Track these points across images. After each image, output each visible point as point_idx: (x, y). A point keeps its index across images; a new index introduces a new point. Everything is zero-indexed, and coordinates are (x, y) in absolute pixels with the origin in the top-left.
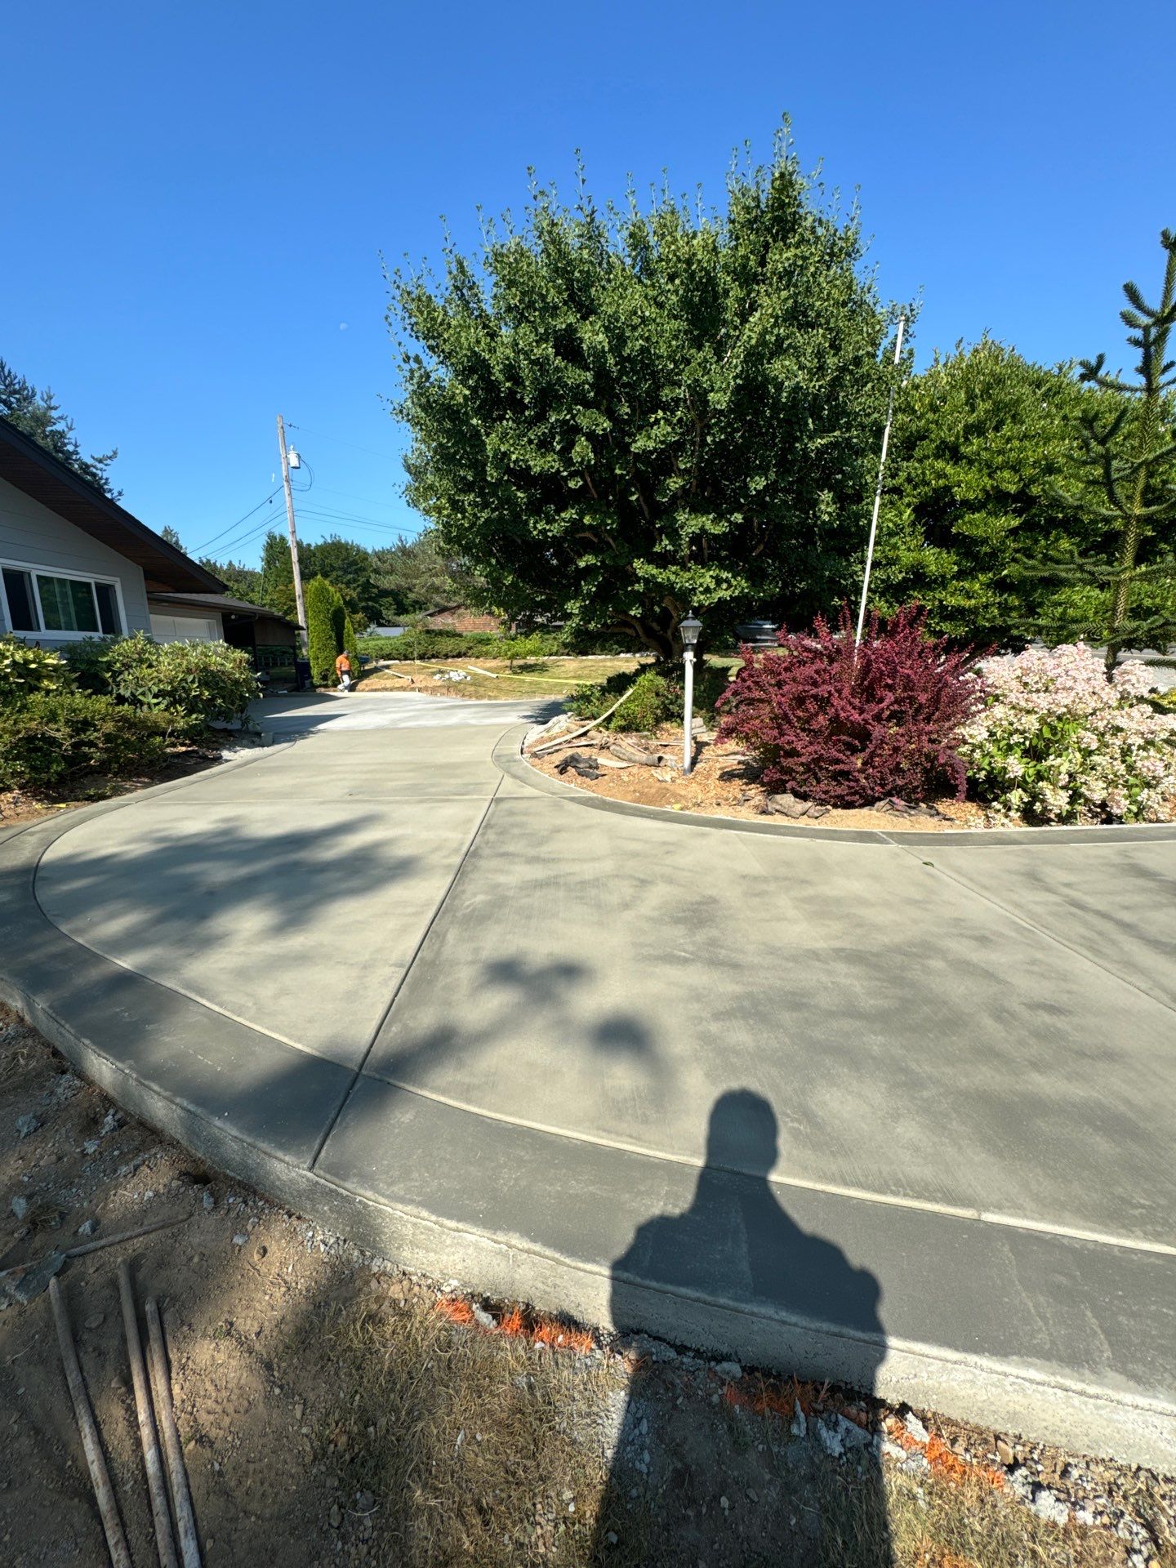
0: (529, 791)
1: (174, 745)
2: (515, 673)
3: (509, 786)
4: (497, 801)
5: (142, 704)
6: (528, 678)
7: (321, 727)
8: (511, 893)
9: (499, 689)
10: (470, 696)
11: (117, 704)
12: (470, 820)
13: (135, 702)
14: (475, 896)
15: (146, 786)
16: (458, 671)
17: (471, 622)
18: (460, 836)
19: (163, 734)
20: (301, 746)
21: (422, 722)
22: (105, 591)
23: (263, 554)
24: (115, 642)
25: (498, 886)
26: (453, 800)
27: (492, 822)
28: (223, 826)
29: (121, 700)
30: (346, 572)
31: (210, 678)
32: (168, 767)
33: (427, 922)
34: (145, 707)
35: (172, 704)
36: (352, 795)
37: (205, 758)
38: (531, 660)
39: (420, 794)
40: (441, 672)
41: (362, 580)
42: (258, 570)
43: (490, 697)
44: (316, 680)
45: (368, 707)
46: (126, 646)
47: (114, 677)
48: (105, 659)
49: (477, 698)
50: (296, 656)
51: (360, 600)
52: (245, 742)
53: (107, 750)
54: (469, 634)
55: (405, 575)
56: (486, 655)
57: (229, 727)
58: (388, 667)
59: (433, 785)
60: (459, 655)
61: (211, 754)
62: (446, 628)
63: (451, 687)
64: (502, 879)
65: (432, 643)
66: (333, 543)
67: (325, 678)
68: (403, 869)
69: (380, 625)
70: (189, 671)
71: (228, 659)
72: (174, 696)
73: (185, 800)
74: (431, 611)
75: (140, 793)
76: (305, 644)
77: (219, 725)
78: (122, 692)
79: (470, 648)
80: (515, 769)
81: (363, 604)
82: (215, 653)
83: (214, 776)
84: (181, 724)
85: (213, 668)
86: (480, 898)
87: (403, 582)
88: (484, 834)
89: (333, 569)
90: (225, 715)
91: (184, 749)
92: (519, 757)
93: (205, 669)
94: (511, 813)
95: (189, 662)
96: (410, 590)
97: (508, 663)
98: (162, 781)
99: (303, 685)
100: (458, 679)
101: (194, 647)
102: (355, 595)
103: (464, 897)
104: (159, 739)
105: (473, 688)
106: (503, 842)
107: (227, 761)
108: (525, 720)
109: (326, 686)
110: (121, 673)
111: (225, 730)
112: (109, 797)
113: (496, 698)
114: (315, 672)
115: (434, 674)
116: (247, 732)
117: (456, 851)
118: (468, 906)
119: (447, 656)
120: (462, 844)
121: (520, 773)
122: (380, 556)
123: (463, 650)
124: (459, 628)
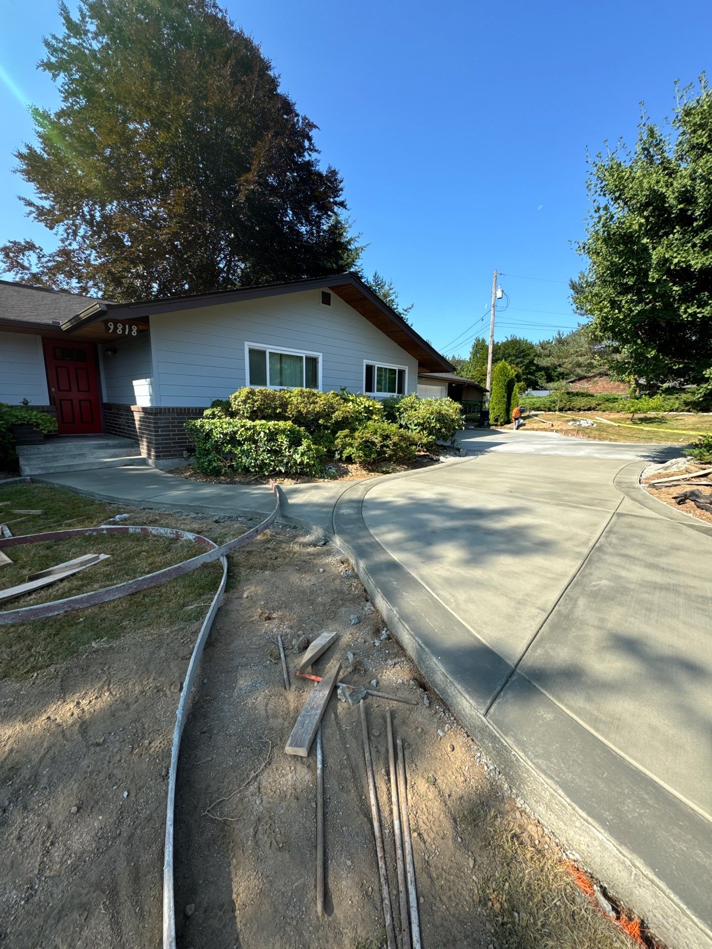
0: (647, 512)
1: (419, 451)
2: (635, 423)
3: (628, 505)
4: (620, 515)
5: (409, 428)
6: (646, 428)
7: (492, 449)
8: (632, 586)
9: (620, 435)
10: (595, 438)
11: (400, 428)
12: (595, 525)
13: (406, 427)
14: (600, 579)
15: (406, 470)
16: (586, 420)
17: (601, 387)
18: (588, 534)
19: (416, 445)
20: (481, 459)
21: (558, 452)
22: (401, 372)
23: (471, 350)
24: (402, 398)
25: (621, 577)
26: (582, 508)
27: (615, 529)
28: (440, 497)
29: (401, 426)
30: (517, 357)
31: (441, 418)
32: (416, 462)
33: (563, 587)
34: (410, 431)
35: (422, 430)
36: (511, 493)
37: (432, 459)
38: (652, 414)
39: (556, 499)
40: (574, 420)
41: (526, 361)
42: (468, 359)
43: (611, 440)
44: (491, 422)
45: (521, 439)
46: (407, 400)
47: (400, 415)
48: (397, 406)
49: (600, 439)
50: (482, 407)
51: (523, 374)
52: (452, 453)
53: (393, 450)
54: (599, 395)
55: (559, 357)
56: (612, 410)
57: (445, 444)
58: (536, 415)
59: (566, 495)
60: (589, 409)
61: (435, 458)
62: (582, 391)
63: (580, 431)
64: (623, 573)
65: (570, 401)
66: (512, 341)
67: (496, 420)
68: (544, 547)
69: (535, 389)
70: (432, 413)
71: (451, 408)
72: (423, 426)
73: (421, 480)
74: (572, 379)
75: (403, 473)
76: (488, 400)
77: (440, 442)
78: (402, 422)
79: (599, 405)
80: (634, 494)
81: (525, 377)
82: (445, 404)
83: (436, 469)
84: (425, 441)
85: (443, 412)
86: (604, 582)
87: (555, 361)
88: (607, 537)
89: (510, 355)
90: (445, 438)
91: (422, 453)
92: (638, 485)
93: (439, 413)
94: (631, 526)
95: (433, 409)
96: (560, 366)
97: (630, 416)
98: (412, 469)
99: (484, 424)
100: (586, 425)
101: (436, 400)
102: (520, 371)
103: (592, 578)
104: (414, 447)
105: (597, 432)
106: (624, 546)
107: (442, 462)
108: (642, 459)
109: (496, 425)
110: (403, 413)
111: (442, 446)
112: (390, 473)
113: (615, 440)
114: (491, 416)
115: (569, 421)
116: (453, 448)
117: (585, 544)
118: (595, 586)
119: (580, 410)
120: (589, 540)
121: (639, 497)
122: (543, 346)
123: (593, 406)
124: (591, 391)
